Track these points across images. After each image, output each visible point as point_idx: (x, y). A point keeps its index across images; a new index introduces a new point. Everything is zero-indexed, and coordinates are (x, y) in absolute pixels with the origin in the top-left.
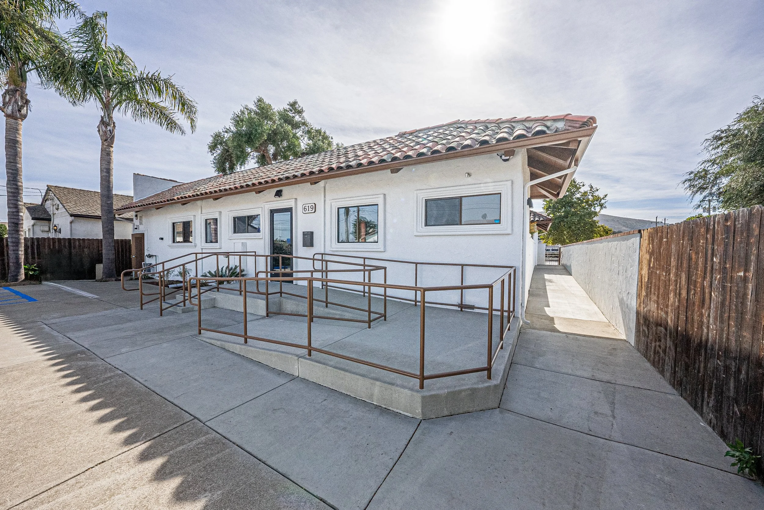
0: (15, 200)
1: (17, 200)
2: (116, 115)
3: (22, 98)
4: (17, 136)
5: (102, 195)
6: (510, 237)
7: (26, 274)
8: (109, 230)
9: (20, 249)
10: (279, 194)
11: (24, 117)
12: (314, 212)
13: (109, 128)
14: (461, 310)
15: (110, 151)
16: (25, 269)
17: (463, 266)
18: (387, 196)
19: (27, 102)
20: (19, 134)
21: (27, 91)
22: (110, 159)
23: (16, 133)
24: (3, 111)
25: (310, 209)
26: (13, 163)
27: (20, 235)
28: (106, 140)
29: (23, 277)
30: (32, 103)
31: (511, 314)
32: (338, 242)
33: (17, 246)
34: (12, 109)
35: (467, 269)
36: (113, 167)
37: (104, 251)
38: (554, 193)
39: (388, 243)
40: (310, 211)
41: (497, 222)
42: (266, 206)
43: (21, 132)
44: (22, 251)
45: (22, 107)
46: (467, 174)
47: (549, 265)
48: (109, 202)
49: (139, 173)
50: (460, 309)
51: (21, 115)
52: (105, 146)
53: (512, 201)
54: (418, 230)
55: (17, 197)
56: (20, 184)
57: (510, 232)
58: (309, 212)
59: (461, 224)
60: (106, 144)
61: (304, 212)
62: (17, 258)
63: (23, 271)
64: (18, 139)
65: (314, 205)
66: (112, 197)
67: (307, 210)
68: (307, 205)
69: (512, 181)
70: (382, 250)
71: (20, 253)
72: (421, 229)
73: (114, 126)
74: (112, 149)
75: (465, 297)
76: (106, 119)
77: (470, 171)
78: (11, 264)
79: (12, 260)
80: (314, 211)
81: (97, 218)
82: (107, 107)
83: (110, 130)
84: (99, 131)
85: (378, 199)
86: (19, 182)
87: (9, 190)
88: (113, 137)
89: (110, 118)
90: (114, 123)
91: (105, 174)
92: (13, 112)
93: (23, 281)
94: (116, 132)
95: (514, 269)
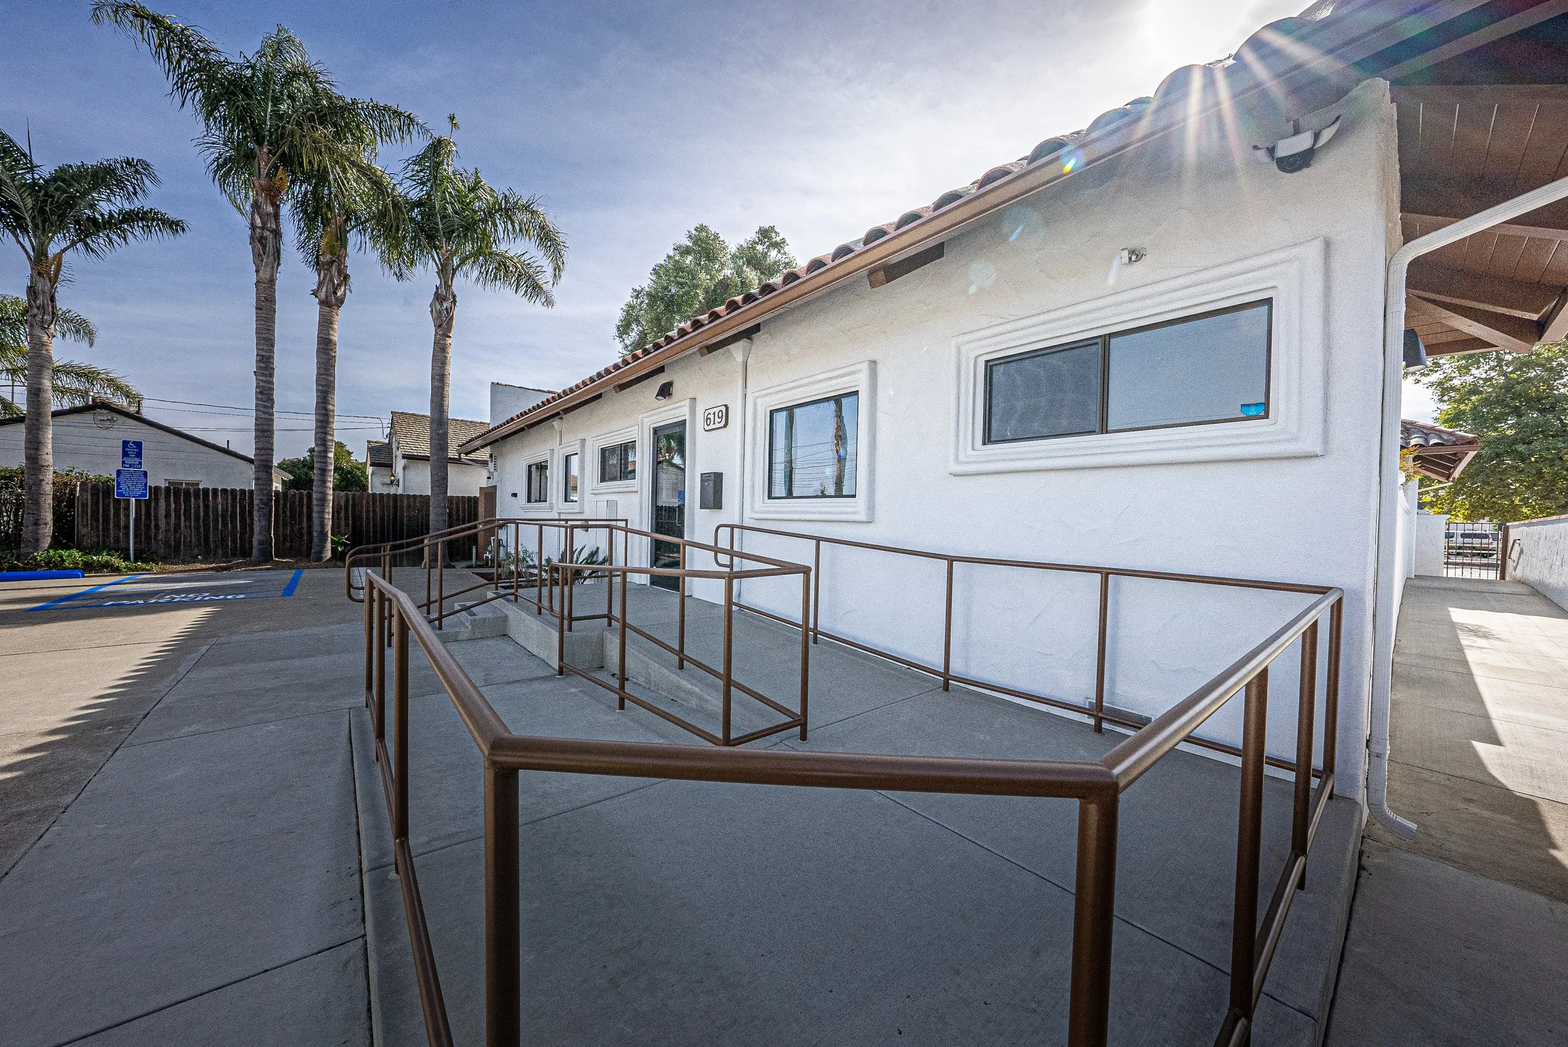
0: (323, 433)
1: (326, 433)
2: (459, 283)
3: (340, 272)
4: (331, 333)
5: (432, 421)
6: (1315, 465)
7: (334, 550)
8: (440, 481)
9: (327, 510)
10: (665, 391)
11: (340, 302)
12: (725, 426)
13: (445, 305)
14: (1098, 729)
15: (445, 344)
16: (333, 542)
17: (1105, 573)
18: (880, 367)
19: (346, 277)
20: (333, 329)
21: (348, 262)
22: (446, 357)
23: (330, 327)
24: (316, 297)
25: (717, 420)
26: (324, 374)
27: (327, 487)
28: (440, 326)
29: (328, 554)
30: (352, 280)
31: (1315, 783)
32: (770, 497)
33: (323, 505)
34: (327, 292)
35: (1126, 590)
36: (450, 372)
37: (431, 517)
38: (1527, 316)
39: (880, 498)
40: (717, 425)
41: (1253, 411)
42: (646, 420)
43: (336, 326)
44: (329, 513)
45: (339, 285)
46: (1125, 254)
47: (1464, 580)
48: (441, 431)
49: (500, 382)
50: (1091, 721)
51: (337, 299)
52: (438, 336)
53: (1327, 321)
54: (962, 457)
55: (325, 427)
56: (330, 407)
57: (1318, 450)
58: (715, 426)
59: (1104, 429)
60: (441, 333)
61: (707, 428)
62: (322, 525)
63: (329, 545)
64: (331, 337)
65: (723, 409)
66: (447, 424)
67: (712, 422)
68: (712, 411)
69: (1328, 244)
70: (863, 517)
71: (326, 516)
72: (970, 451)
73: (454, 302)
74: (449, 341)
75: (1113, 681)
76: (442, 291)
77: (1134, 243)
78: (315, 534)
79: (316, 527)
80: (723, 422)
81: (425, 459)
82: (446, 272)
83: (447, 309)
84: (432, 311)
85: (858, 376)
86: (331, 404)
87: (318, 417)
88: (451, 318)
89: (448, 287)
90: (454, 296)
91: (436, 384)
92: (327, 297)
93: (328, 561)
94: (457, 313)
95: (1332, 599)
